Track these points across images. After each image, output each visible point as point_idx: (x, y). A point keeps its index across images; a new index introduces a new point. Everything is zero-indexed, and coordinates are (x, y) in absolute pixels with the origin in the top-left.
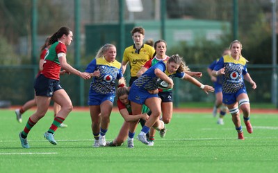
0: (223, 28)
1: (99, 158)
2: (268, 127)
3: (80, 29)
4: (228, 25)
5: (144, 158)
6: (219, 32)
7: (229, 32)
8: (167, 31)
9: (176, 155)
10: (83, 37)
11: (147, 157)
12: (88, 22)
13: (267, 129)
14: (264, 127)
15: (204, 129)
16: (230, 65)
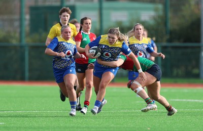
0: (156, 10)
1: (42, 128)
2: (196, 101)
3: (25, 10)
4: (160, 6)
5: (83, 128)
6: (152, 13)
7: (161, 13)
8: (104, 12)
9: (112, 125)
10: (27, 17)
11: (86, 127)
12: (32, 3)
13: (196, 102)
14: (193, 100)
15: (138, 102)
16: (136, 46)
